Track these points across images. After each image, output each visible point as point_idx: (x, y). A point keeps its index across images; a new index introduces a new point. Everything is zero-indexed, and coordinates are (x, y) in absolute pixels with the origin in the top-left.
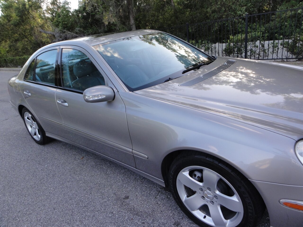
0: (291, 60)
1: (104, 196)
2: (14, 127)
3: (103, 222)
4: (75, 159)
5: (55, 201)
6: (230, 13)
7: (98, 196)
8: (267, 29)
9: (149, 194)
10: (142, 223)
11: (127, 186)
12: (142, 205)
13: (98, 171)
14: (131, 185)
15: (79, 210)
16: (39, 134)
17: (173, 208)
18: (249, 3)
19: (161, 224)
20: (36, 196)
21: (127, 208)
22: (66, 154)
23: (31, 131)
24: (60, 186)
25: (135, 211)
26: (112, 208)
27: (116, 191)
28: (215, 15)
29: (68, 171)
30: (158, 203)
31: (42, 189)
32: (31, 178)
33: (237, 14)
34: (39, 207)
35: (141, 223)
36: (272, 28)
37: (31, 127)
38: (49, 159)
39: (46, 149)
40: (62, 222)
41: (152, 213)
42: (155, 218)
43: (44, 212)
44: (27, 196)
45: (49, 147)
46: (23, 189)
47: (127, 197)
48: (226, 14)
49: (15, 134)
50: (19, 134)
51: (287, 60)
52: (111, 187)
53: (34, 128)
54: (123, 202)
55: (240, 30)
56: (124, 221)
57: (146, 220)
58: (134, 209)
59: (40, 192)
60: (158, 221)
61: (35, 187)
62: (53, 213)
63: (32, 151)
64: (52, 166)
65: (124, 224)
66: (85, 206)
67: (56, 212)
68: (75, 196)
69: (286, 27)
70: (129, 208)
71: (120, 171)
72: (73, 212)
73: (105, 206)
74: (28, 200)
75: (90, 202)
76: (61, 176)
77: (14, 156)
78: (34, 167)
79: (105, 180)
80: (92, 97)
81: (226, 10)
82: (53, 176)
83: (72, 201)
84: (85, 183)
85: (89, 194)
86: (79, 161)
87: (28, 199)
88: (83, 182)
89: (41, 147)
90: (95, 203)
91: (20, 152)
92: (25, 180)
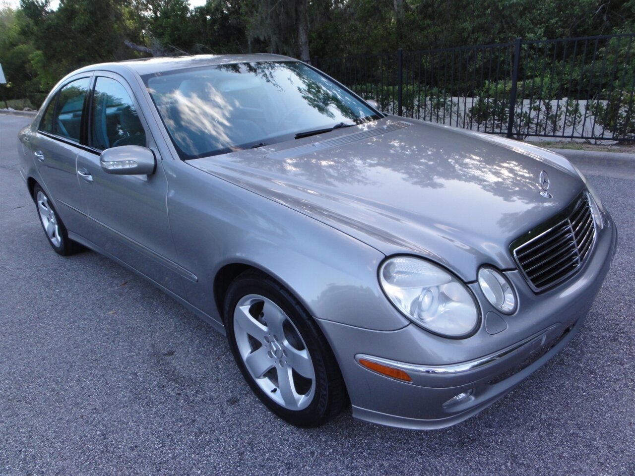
0: (605, 142)
1: (133, 347)
2: (28, 222)
3: (115, 386)
4: (111, 285)
5: (50, 348)
6: (510, 34)
7: (123, 347)
8: (586, 75)
9: (211, 351)
10: (176, 394)
11: (179, 336)
12: (190, 367)
13: (141, 307)
14: (187, 335)
15: (82, 365)
16: (59, 235)
17: (239, 377)
18: (555, 17)
19: (207, 398)
20: (21, 337)
21: (163, 370)
22: (100, 275)
23: (48, 228)
24: (68, 324)
25: (173, 375)
26: (139, 367)
27: (156, 342)
28: (478, 38)
29: (91, 302)
30: (217, 367)
31: (36, 326)
32: (24, 308)
33: (527, 38)
34: (21, 354)
35: (174, 394)
36: (597, 74)
37: (49, 220)
38: (67, 281)
39: (68, 265)
40: (48, 379)
41: (201, 380)
42: (202, 389)
43: (25, 361)
44: (7, 334)
45: (75, 260)
46: (5, 324)
47: (171, 353)
48: (502, 36)
49: (24, 234)
50: (32, 234)
51: (596, 142)
52: (152, 335)
53: (52, 222)
54: (162, 359)
55: (529, 74)
56: (150, 388)
57: (186, 389)
58: (173, 372)
59: (31, 332)
60: (204, 394)
61: (26, 322)
62: (39, 365)
63: (43, 265)
64: (67, 292)
65: (146, 393)
66: (96, 360)
67: (45, 363)
68: (85, 343)
69: (626, 73)
70: (166, 370)
71: (179, 311)
72: (71, 366)
73: (128, 362)
74: (6, 342)
75: (107, 354)
76: (75, 309)
77: (9, 270)
78: (36, 292)
79: (146, 323)
80: (113, 165)
81: (503, 28)
82: (64, 308)
83: (78, 351)
84: (112, 324)
85: (111, 341)
86: (116, 288)
87: (6, 340)
88: (108, 322)
89: (62, 259)
90: (115, 356)
91: (23, 264)
92: (13, 311)
